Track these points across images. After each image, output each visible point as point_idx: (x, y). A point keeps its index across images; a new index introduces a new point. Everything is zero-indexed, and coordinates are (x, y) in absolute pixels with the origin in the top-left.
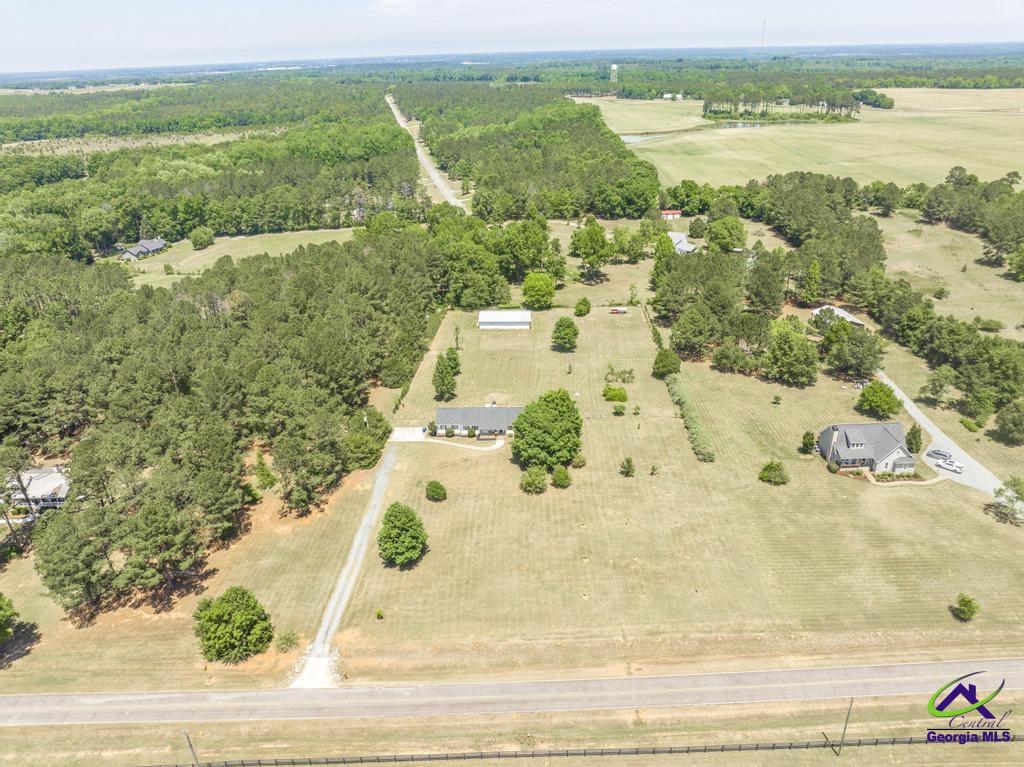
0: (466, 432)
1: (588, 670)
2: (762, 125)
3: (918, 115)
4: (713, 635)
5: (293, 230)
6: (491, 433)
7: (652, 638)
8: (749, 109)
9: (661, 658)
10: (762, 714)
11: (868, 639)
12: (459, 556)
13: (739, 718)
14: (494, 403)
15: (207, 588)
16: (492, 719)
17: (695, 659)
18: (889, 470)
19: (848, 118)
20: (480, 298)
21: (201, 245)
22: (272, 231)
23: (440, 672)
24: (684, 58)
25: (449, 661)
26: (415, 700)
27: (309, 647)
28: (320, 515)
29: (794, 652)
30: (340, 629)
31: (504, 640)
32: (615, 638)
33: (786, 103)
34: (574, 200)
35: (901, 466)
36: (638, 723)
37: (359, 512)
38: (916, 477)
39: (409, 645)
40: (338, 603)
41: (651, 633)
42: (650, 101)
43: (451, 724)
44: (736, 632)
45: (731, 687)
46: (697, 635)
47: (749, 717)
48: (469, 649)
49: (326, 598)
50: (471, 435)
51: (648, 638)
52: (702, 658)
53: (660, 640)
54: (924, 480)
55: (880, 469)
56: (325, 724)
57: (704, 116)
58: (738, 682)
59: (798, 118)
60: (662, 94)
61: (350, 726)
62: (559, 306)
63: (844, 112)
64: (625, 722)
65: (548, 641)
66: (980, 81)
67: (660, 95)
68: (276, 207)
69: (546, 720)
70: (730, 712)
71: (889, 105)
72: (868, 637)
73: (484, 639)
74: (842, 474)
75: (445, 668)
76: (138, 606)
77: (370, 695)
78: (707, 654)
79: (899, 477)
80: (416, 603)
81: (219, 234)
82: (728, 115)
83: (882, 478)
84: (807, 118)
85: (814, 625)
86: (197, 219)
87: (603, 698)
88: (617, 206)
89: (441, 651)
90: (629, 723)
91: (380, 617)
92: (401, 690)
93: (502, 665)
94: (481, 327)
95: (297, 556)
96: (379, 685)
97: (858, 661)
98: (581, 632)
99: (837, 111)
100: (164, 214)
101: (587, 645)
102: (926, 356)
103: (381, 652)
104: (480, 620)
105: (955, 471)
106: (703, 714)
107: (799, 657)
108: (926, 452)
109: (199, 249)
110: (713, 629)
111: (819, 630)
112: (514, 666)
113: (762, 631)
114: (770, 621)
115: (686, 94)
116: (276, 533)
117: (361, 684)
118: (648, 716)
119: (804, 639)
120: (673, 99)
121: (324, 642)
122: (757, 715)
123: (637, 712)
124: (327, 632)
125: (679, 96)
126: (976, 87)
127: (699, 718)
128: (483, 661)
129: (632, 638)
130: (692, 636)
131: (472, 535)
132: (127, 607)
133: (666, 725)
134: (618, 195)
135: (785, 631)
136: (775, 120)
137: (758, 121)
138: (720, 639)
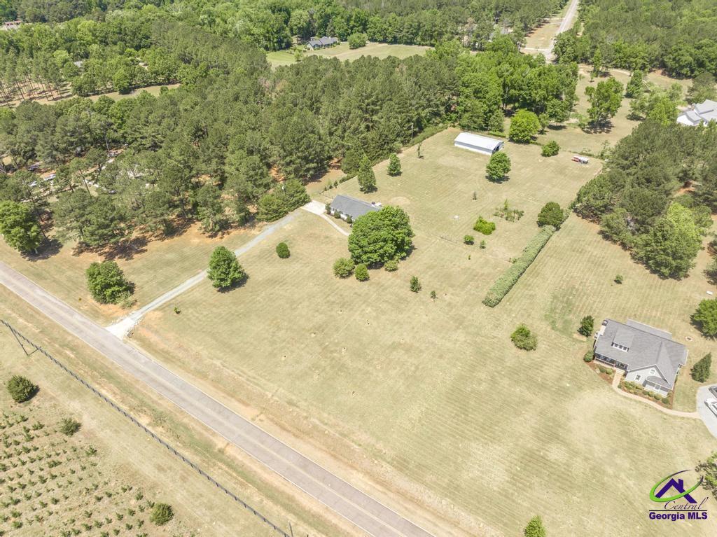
0: (346, 218)
1: (236, 403)
4: (325, 427)
5: (419, 44)
7: (288, 406)
9: (283, 422)
10: (293, 496)
11: (432, 500)
12: (254, 297)
13: (277, 490)
16: (160, 399)
18: (640, 382)
20: (475, 122)
21: (355, 46)
22: (407, 43)
23: (169, 358)
25: (180, 355)
26: (142, 367)
27: (134, 312)
29: (368, 473)
30: (156, 310)
31: (212, 359)
32: (267, 393)
35: (653, 385)
38: (666, 402)
39: (171, 335)
41: (291, 403)
43: (142, 389)
44: (341, 434)
45: (295, 467)
46: (316, 421)
47: (282, 493)
48: (193, 354)
50: (348, 222)
51: (286, 404)
52: (307, 437)
53: (291, 410)
54: (672, 409)
55: (631, 377)
58: (305, 467)
64: (216, 445)
65: (232, 373)
68: (411, 26)
69: (181, 417)
70: (276, 481)
73: (205, 353)
74: (593, 365)
75: (174, 358)
77: (129, 352)
78: (312, 437)
79: (646, 394)
81: (373, 40)
85: (401, 464)
86: (361, 27)
87: (220, 424)
88: (686, 66)
89: (181, 347)
90: (217, 448)
91: (177, 312)
92: (143, 357)
93: (200, 373)
94: (456, 145)
95: (185, 259)
96: (138, 349)
98: (254, 378)
100: (343, 20)
101: (249, 387)
103: (157, 332)
104: (217, 341)
106: (259, 471)
107: (366, 479)
108: (710, 386)
109: (353, 49)
110: (330, 423)
111: (401, 470)
112: (205, 377)
113: (360, 445)
114: (373, 441)
116: (190, 242)
117: (133, 343)
118: (231, 451)
119: (383, 469)
121: (142, 313)
122: (289, 495)
123: (228, 444)
124: (149, 308)
127: (255, 472)
128: (194, 364)
129: (277, 399)
130: (312, 419)
131: (274, 288)
133: (234, 463)
134: (691, 55)
135: (378, 455)
138: (326, 432)
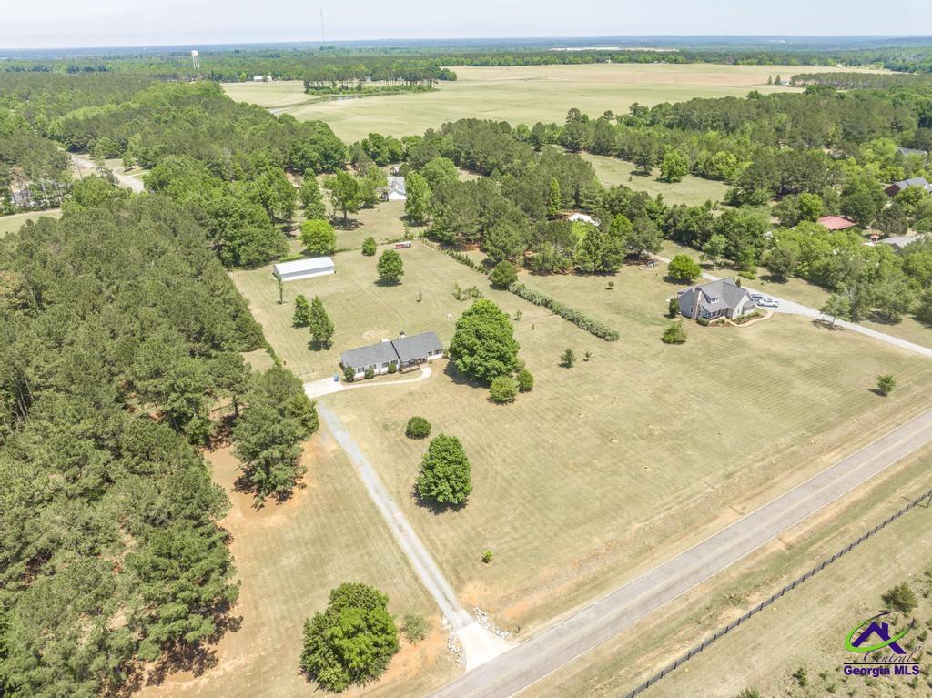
0: (386, 369)
2: (360, 97)
3: (479, 84)
4: (766, 461)
6: (411, 363)
7: (731, 480)
8: (345, 85)
11: (850, 427)
12: (499, 477)
14: (402, 333)
15: (242, 618)
16: (687, 599)
17: (770, 483)
19: (429, 89)
23: (595, 585)
24: (240, 49)
25: (594, 569)
26: (605, 618)
27: (445, 621)
28: (304, 492)
29: (821, 452)
30: (458, 589)
31: (626, 530)
32: (707, 491)
33: (369, 79)
34: (271, 160)
35: (747, 309)
36: (790, 547)
37: (349, 473)
38: (757, 315)
39: (545, 572)
40: (426, 567)
41: (727, 477)
42: (242, 84)
43: (659, 621)
44: (777, 453)
45: (816, 493)
46: (757, 464)
48: (604, 550)
49: (406, 568)
50: (390, 372)
51: (728, 481)
52: (772, 482)
53: (737, 479)
54: (762, 317)
55: (736, 315)
56: (547, 685)
57: (306, 92)
58: (816, 486)
59: (389, 90)
60: (252, 76)
61: (573, 674)
62: (342, 251)
63: (425, 83)
64: (781, 551)
65: (662, 515)
66: (502, 60)
67: (250, 77)
69: (727, 578)
71: (453, 78)
72: (851, 425)
73: (610, 536)
74: (713, 325)
75: (597, 578)
76: (161, 680)
77: (560, 634)
78: (773, 477)
79: (749, 318)
80: (507, 533)
82: (328, 91)
83: (739, 321)
84: (396, 90)
87: (747, 541)
89: (581, 564)
90: (784, 550)
91: (486, 560)
92: (580, 616)
93: (640, 553)
94: (283, 280)
95: (321, 540)
96: (558, 621)
97: (861, 444)
98: (678, 497)
99: (419, 83)
101: (692, 505)
102: (671, 238)
103: (525, 591)
105: (774, 306)
110: (761, 456)
111: (822, 431)
113: (792, 446)
114: (789, 437)
115: (275, 76)
116: (270, 528)
118: (791, 539)
119: (819, 441)
120: (265, 80)
121: (454, 609)
123: (780, 539)
124: (446, 598)
125: (269, 78)
126: (500, 65)
128: (622, 556)
129: (718, 485)
130: (754, 467)
131: (491, 456)
132: (144, 688)
133: (808, 540)
135: (805, 440)
136: (370, 93)
137: (356, 94)
